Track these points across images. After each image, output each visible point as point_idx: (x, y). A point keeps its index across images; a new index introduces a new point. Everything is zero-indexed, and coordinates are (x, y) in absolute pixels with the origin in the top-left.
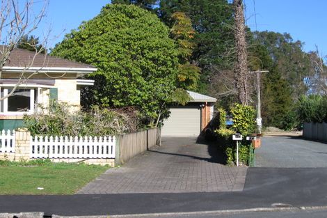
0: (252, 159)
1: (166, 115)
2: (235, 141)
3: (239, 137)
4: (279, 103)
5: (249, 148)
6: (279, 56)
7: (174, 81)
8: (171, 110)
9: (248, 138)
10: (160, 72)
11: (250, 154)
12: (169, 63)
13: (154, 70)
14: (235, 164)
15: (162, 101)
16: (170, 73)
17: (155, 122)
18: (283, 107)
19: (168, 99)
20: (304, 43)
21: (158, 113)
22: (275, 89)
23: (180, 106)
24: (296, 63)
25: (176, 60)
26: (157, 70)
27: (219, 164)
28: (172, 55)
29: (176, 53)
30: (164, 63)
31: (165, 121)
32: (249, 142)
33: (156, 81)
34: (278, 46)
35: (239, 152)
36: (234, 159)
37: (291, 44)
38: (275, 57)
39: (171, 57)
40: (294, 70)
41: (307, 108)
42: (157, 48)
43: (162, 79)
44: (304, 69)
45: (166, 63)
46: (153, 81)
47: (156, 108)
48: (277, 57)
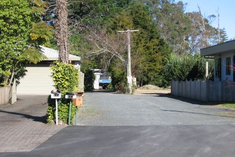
0: (72, 118)
1: (22, 74)
2: (55, 99)
3: (58, 95)
4: (151, 61)
5: (69, 106)
6: (160, 17)
7: (26, 39)
8: (27, 68)
9: (67, 97)
10: (12, 31)
11: (70, 112)
12: (21, 22)
13: (5, 29)
14: (55, 122)
15: (15, 60)
16: (22, 31)
17: (8, 81)
18: (155, 65)
19: (21, 57)
20: (186, 4)
21: (11, 71)
22: (148, 48)
23: (32, 65)
24: (177, 23)
25: (28, 19)
26: (8, 29)
27: (42, 123)
28: (24, 13)
29: (28, 11)
30: (16, 22)
31: (21, 80)
32: (69, 100)
33: (8, 40)
34: (160, 6)
35: (59, 110)
36: (54, 118)
37: (173, 5)
38: (157, 17)
39: (23, 15)
40: (175, 30)
41: (175, 67)
42: (8, 7)
43: (15, 38)
44: (185, 29)
45: (18, 22)
46: (5, 40)
47: (10, 66)
48: (158, 17)
